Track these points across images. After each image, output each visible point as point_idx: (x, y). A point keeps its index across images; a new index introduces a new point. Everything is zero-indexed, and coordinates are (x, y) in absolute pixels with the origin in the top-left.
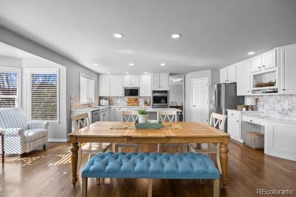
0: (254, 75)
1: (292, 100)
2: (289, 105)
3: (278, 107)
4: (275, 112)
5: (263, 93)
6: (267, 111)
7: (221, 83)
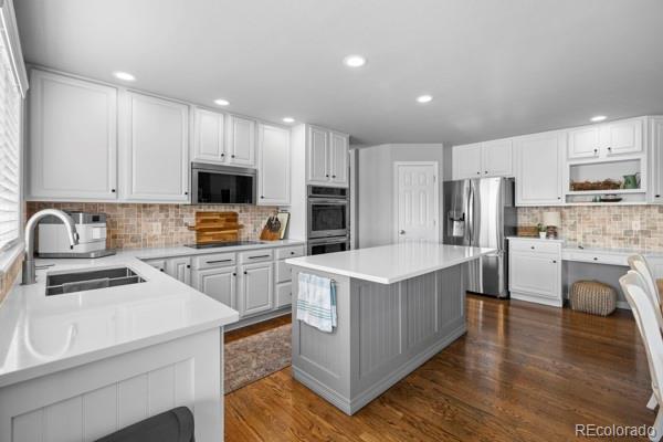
0: (571, 166)
1: (649, 215)
2: (642, 224)
3: (615, 228)
4: (606, 238)
5: (595, 201)
6: (584, 237)
7: (454, 179)
